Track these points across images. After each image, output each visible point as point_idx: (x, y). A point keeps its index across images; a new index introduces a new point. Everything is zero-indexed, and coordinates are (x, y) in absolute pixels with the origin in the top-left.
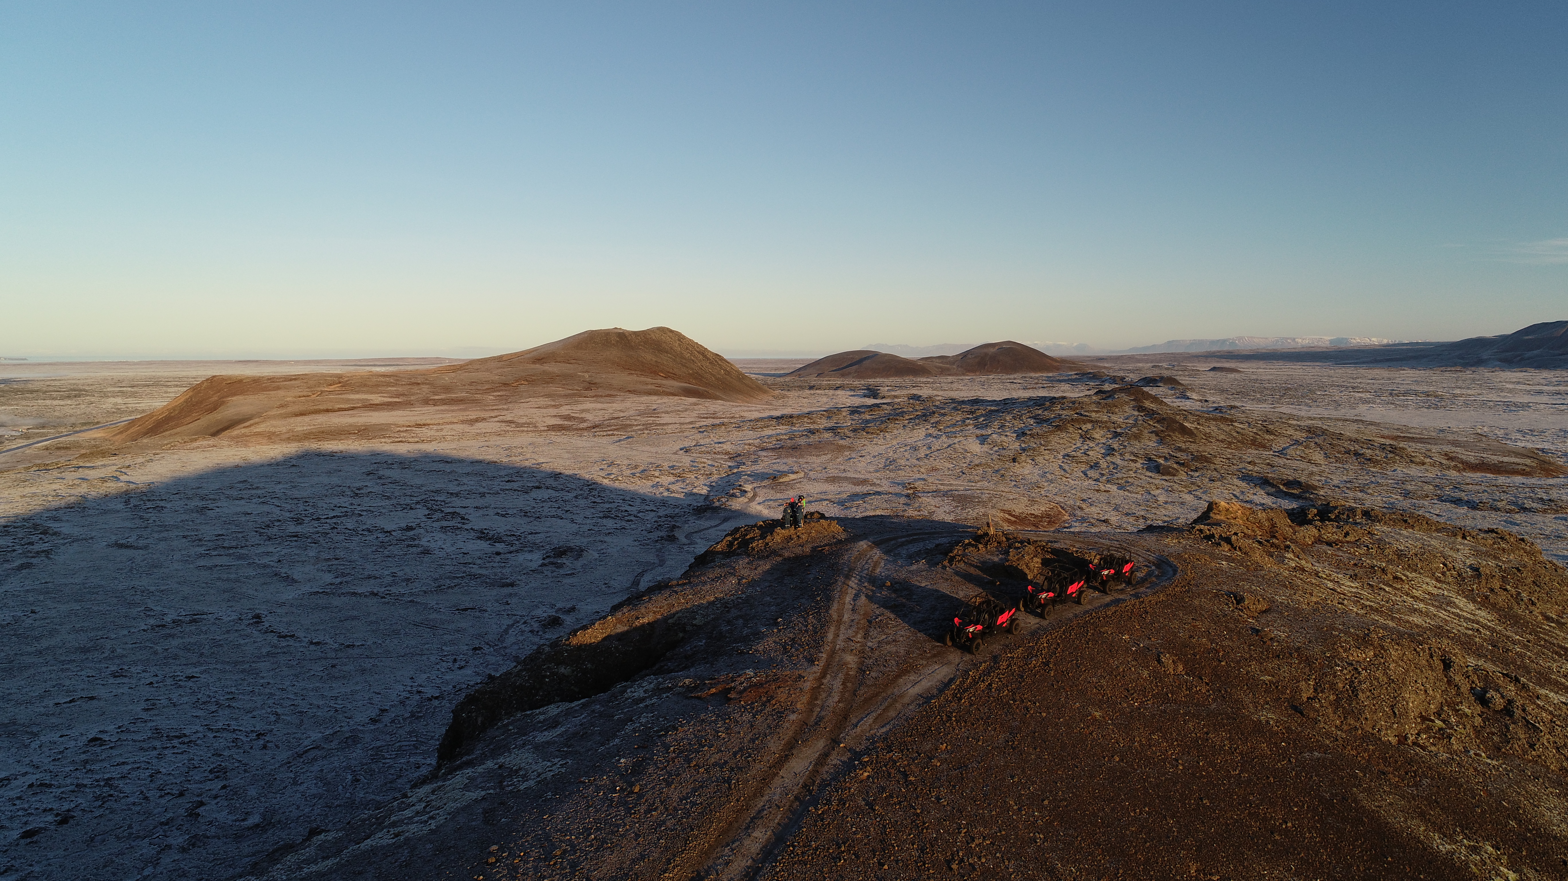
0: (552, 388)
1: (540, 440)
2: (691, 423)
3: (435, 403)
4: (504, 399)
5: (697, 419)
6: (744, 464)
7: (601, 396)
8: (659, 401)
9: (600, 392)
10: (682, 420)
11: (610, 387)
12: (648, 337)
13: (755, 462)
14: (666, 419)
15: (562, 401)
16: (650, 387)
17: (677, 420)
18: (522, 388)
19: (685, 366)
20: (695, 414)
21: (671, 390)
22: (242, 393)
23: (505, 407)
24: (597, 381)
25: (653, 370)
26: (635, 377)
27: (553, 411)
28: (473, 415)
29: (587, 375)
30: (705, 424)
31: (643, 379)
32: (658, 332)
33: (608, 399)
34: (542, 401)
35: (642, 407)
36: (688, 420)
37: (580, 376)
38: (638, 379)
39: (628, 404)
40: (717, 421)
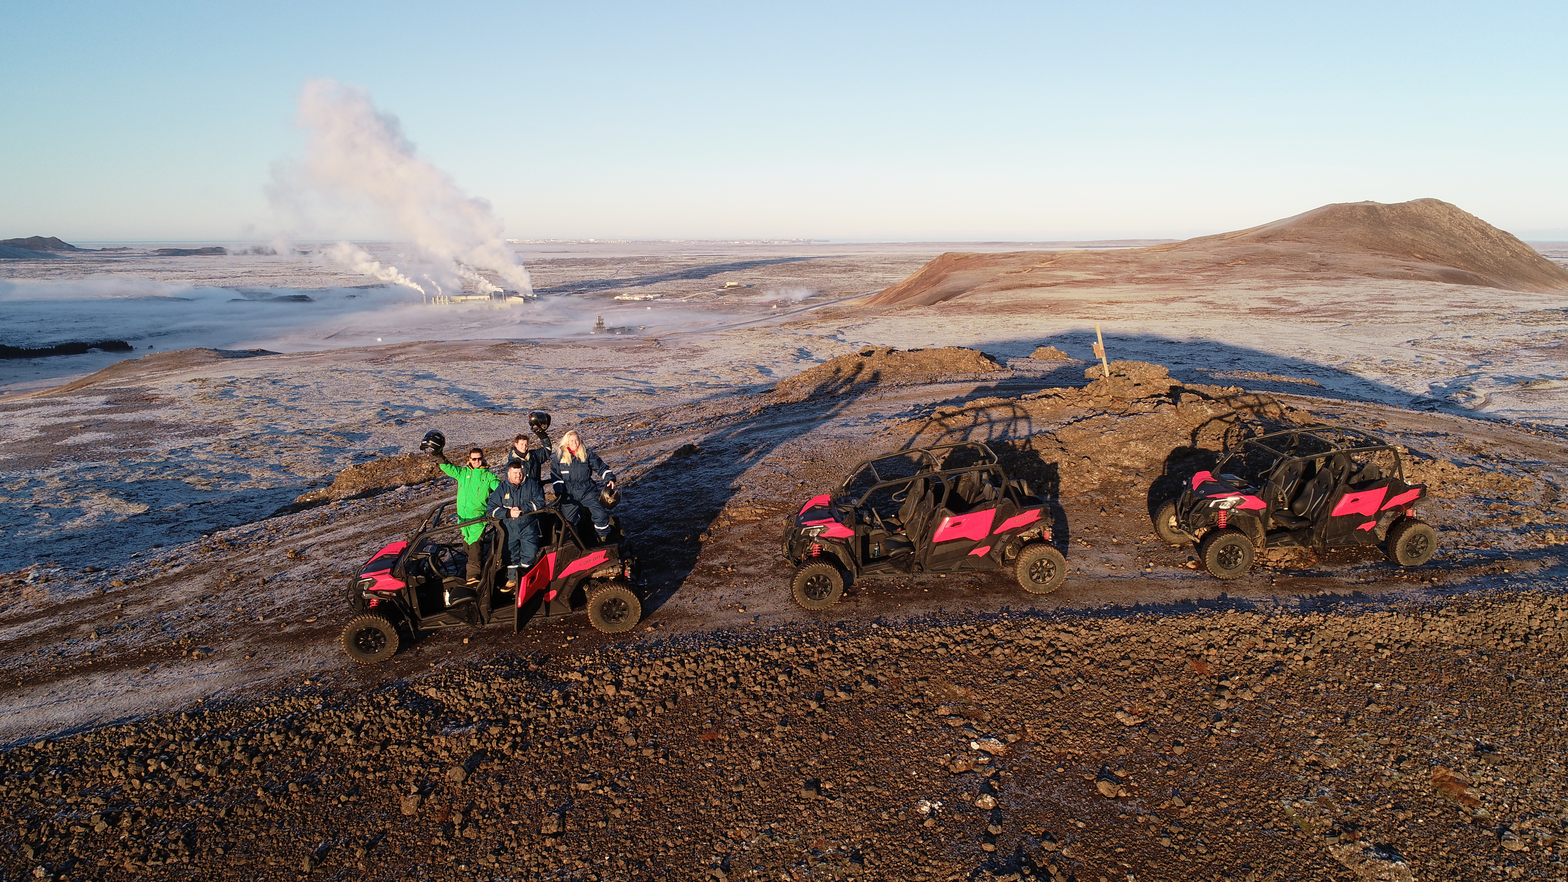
0: (1273, 269)
1: (1237, 323)
2: (1434, 312)
3: (1139, 281)
4: (1214, 280)
5: (1445, 308)
6: (1491, 363)
7: (1329, 279)
8: (1403, 286)
9: (1331, 273)
10: (1424, 308)
11: (1346, 269)
12: (1407, 210)
13: (1508, 362)
14: (1402, 306)
15: (1279, 282)
16: (1397, 269)
17: (1418, 308)
18: (1238, 268)
19: (1452, 245)
20: (1445, 301)
21: (1426, 274)
22: (966, 268)
23: (1210, 287)
24: (1329, 261)
25: (1407, 251)
26: (1380, 259)
27: (1263, 293)
28: (1171, 294)
29: (1318, 255)
30: (1454, 313)
31: (1390, 260)
32: (1421, 204)
33: (1335, 282)
34: (1255, 283)
35: (1377, 292)
36: (1432, 309)
37: (1309, 256)
38: (1384, 260)
39: (1360, 288)
40: (1475, 312)
